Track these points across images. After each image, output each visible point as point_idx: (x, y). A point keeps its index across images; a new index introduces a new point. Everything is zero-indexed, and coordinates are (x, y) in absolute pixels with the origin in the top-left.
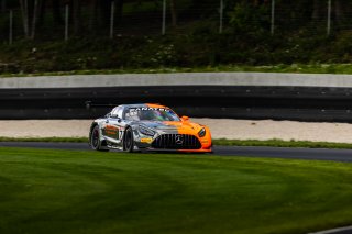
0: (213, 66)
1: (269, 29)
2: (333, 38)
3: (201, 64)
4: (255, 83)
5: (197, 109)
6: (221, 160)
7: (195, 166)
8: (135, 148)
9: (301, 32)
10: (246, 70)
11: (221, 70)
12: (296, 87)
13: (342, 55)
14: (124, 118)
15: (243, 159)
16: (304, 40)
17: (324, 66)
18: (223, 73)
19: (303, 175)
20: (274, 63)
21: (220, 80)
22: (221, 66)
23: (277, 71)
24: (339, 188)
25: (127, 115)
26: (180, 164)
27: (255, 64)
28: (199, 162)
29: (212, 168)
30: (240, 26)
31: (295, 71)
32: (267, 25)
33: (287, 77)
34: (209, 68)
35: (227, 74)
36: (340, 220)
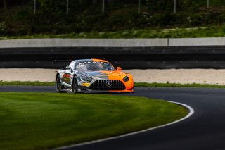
0: (30, 35)
1: (65, 10)
2: (106, 15)
3: (23, 34)
4: (57, 45)
5: (20, 62)
6: (36, 95)
7: (20, 99)
8: (79, 90)
9: (85, 12)
10: (51, 37)
11: (35, 37)
12: (83, 48)
13: (112, 27)
14: (75, 69)
15: (49, 94)
16: (88, 17)
17: (101, 33)
18: (36, 40)
19: (88, 104)
20: (69, 32)
21: (35, 44)
22: (35, 34)
23: (71, 37)
24: (111, 112)
25: (77, 67)
26: (10, 98)
27: (57, 33)
28: (22, 97)
29: (31, 100)
30: (47, 9)
31: (82, 37)
32: (64, 8)
33: (77, 42)
34: (28, 36)
35: (39, 40)
36: (113, 132)
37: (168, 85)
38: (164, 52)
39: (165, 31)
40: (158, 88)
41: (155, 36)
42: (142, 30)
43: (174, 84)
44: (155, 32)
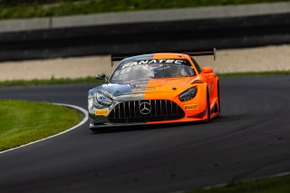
37: (53, 81)
38: (45, 36)
39: (46, 7)
40: (40, 86)
41: (32, 16)
42: (13, 9)
43: (62, 79)
44: (31, 10)
